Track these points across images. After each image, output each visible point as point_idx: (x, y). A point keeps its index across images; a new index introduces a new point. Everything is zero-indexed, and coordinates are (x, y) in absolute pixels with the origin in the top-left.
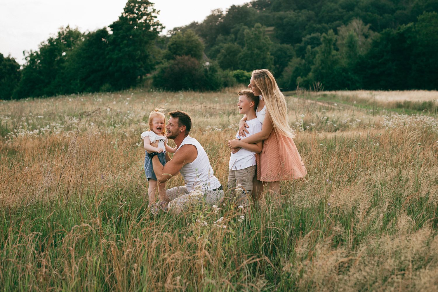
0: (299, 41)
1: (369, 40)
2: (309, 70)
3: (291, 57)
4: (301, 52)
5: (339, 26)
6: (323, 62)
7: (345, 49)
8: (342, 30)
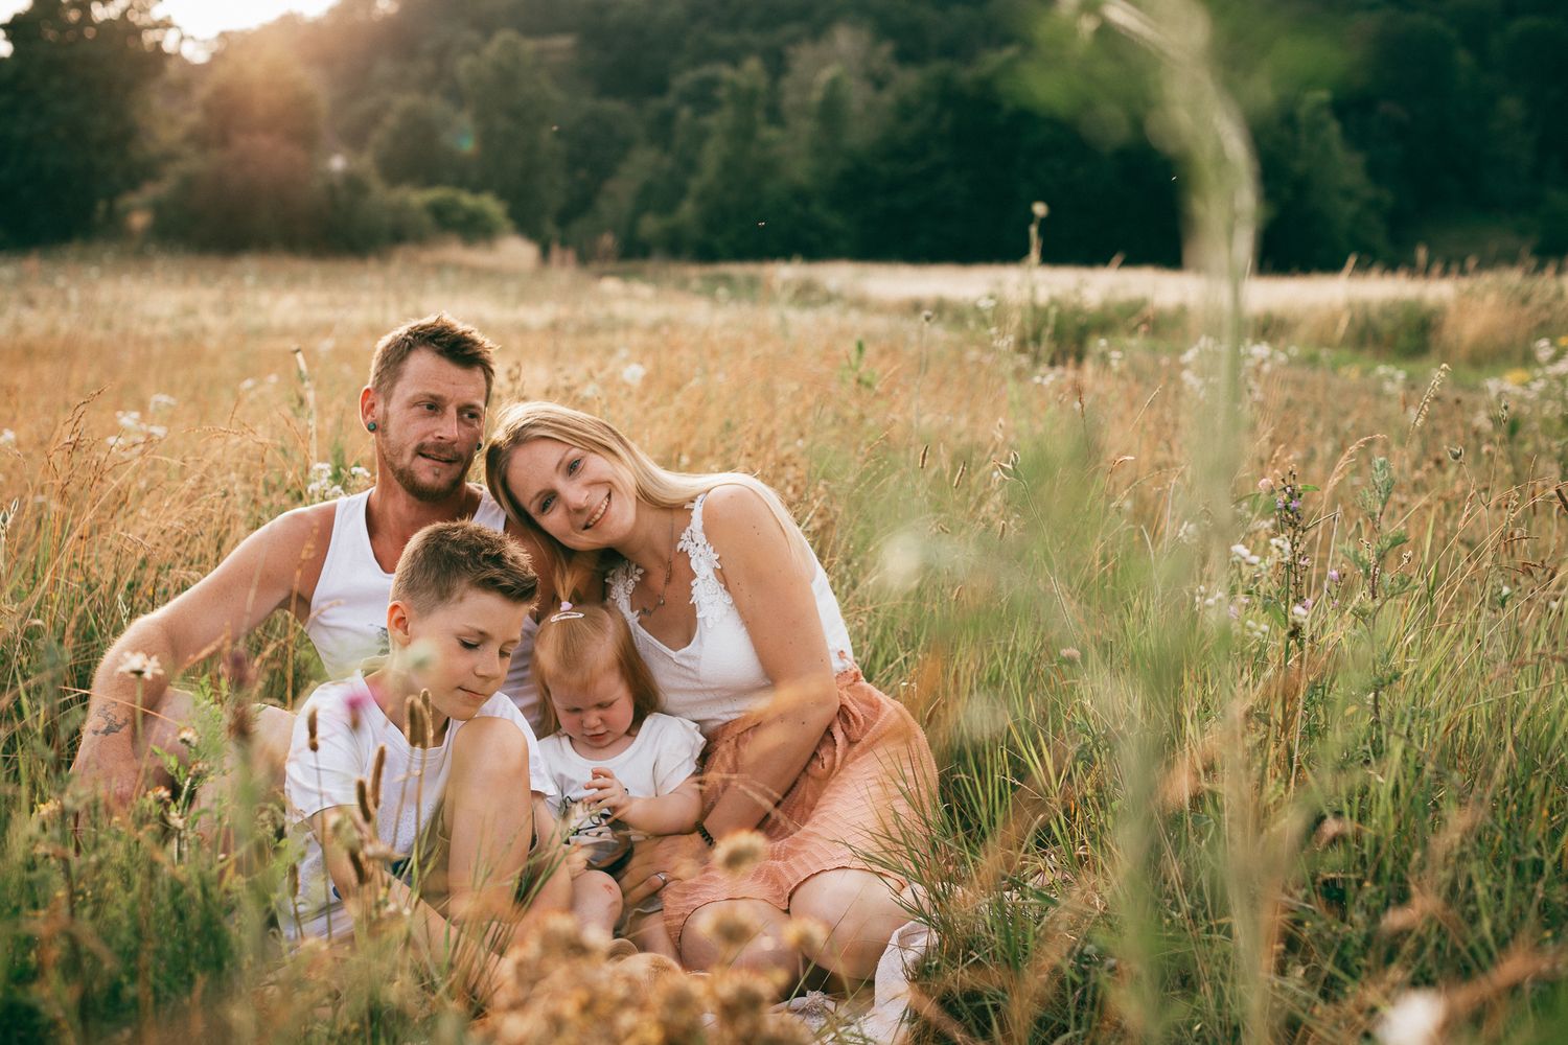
0: (659, 87)
1: (888, 98)
2: (680, 192)
3: (627, 145)
4: (662, 130)
5: (795, 40)
6: (728, 166)
7: (806, 127)
8: (803, 56)
